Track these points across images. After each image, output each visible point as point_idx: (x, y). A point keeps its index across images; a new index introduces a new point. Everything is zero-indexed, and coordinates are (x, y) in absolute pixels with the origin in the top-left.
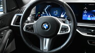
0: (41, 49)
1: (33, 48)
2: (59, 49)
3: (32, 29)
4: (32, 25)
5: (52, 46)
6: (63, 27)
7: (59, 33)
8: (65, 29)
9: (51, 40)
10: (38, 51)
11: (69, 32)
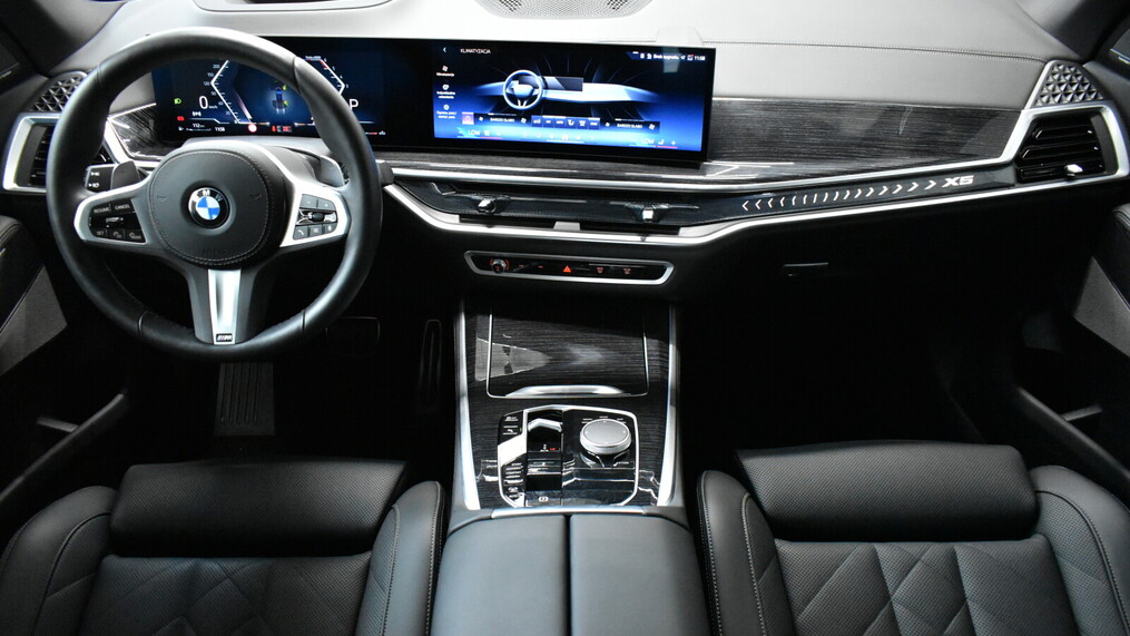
0: (200, 333)
1: (154, 334)
2: (295, 325)
3: (129, 223)
4: (126, 200)
5: (259, 313)
6: (310, 205)
7: (288, 241)
8: (318, 216)
9: (251, 278)
10: (185, 344)
11: (340, 231)
